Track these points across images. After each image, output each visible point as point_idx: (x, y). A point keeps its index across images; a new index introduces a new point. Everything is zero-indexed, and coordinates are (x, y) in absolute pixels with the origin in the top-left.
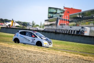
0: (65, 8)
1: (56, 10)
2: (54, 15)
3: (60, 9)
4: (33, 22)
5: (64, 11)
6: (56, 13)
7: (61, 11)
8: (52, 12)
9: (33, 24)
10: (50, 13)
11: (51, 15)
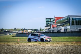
0: (55, 18)
1: (51, 20)
2: (50, 23)
3: (52, 19)
4: (40, 28)
5: (55, 19)
6: (50, 21)
7: (53, 20)
8: (48, 21)
9: (40, 29)
10: (47, 22)
11: (48, 23)
